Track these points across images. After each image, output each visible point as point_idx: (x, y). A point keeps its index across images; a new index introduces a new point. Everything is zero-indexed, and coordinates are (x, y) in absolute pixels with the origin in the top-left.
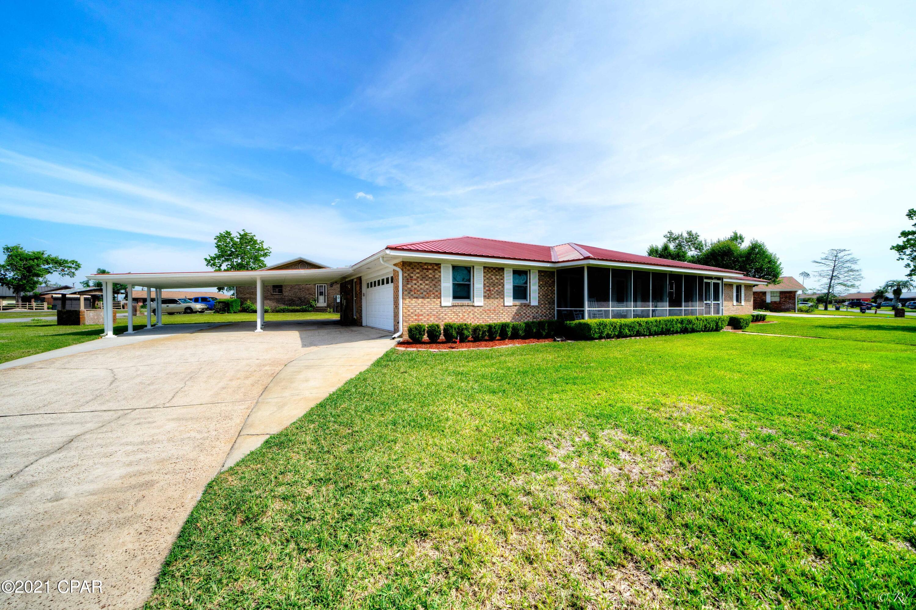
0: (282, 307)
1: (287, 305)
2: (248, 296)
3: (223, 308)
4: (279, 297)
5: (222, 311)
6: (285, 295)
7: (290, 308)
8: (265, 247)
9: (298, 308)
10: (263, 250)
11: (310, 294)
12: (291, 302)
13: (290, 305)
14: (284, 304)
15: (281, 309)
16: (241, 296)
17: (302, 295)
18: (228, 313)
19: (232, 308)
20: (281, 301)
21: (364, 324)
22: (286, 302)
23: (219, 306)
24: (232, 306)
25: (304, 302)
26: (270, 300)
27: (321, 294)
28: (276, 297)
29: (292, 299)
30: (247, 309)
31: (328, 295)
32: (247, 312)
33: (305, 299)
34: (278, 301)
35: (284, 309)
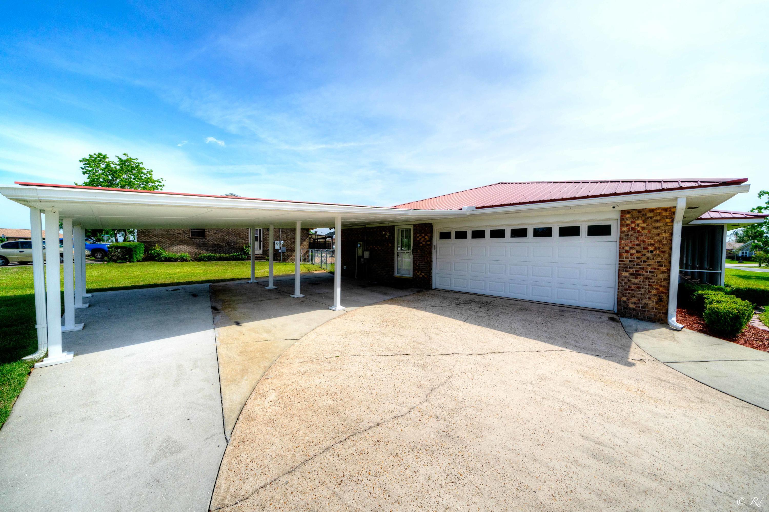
0: (206, 254)
1: (211, 251)
2: (155, 239)
3: (122, 255)
4: (201, 241)
5: (121, 259)
6: (208, 238)
7: (217, 255)
8: (155, 179)
9: (227, 255)
10: (154, 182)
11: (241, 238)
12: (217, 248)
13: (216, 252)
14: (207, 250)
15: (205, 257)
16: (144, 238)
17: (232, 239)
18: (130, 262)
19: (136, 255)
20: (204, 246)
21: (434, 287)
22: (210, 249)
23: (117, 253)
24: (136, 252)
25: (234, 248)
26: (188, 244)
27: (256, 238)
28: (197, 241)
29: (218, 244)
30: (156, 256)
31: (264, 241)
32: (158, 261)
33: (235, 244)
34: (199, 246)
35: (209, 256)
